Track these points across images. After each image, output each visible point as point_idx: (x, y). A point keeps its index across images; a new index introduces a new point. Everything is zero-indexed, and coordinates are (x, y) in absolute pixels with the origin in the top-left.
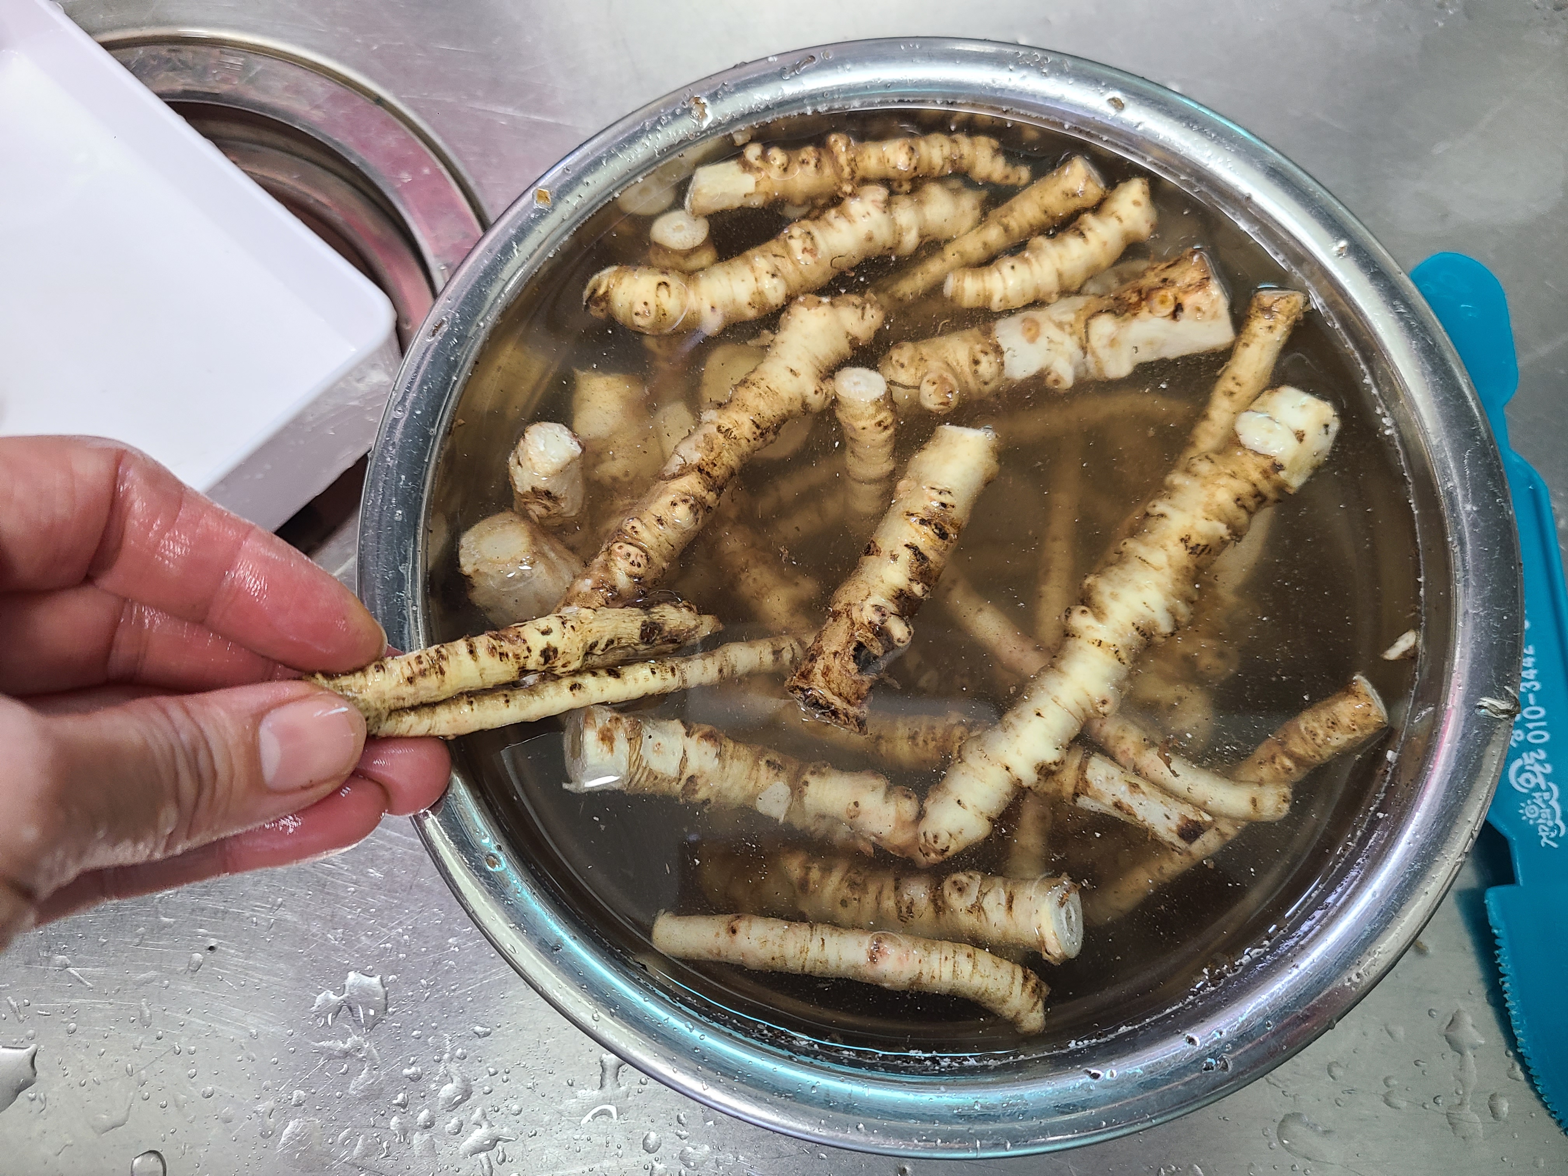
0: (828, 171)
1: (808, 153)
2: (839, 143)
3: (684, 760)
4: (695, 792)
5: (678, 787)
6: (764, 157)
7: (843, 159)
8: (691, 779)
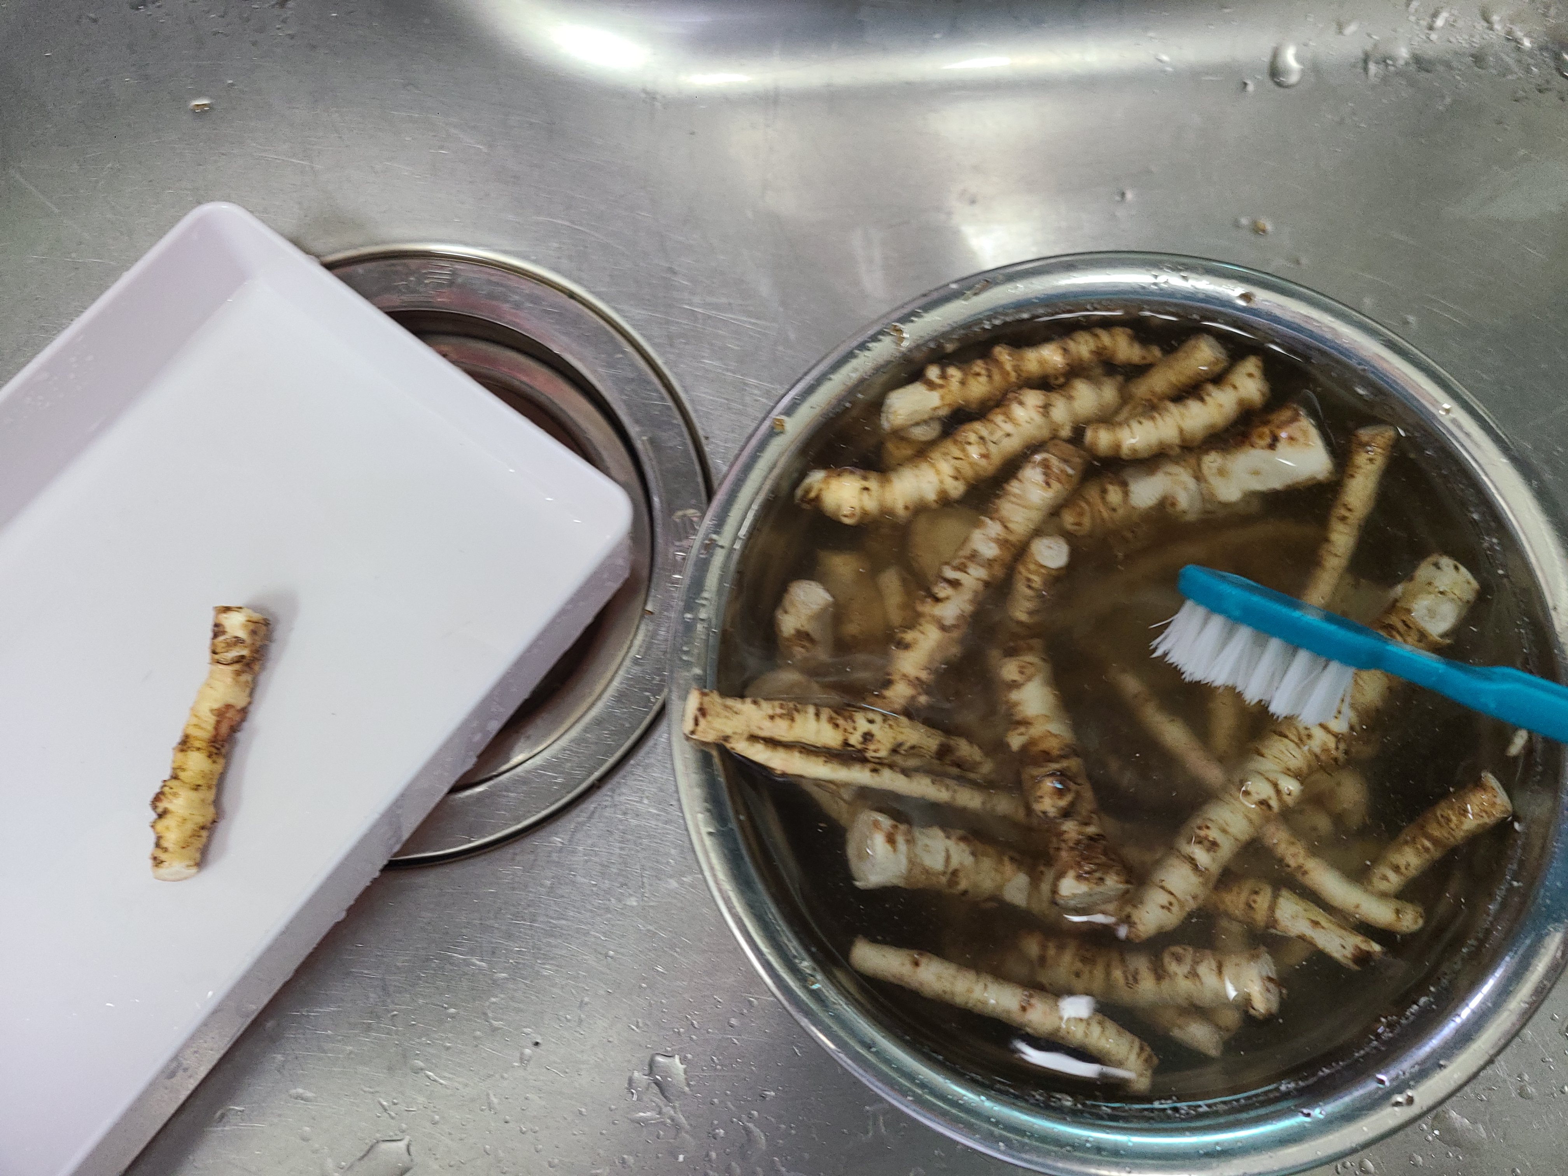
0: (997, 377)
1: (979, 366)
2: (1003, 354)
3: (948, 858)
4: (957, 883)
5: (944, 880)
6: (943, 376)
7: (1008, 367)
8: (955, 873)
